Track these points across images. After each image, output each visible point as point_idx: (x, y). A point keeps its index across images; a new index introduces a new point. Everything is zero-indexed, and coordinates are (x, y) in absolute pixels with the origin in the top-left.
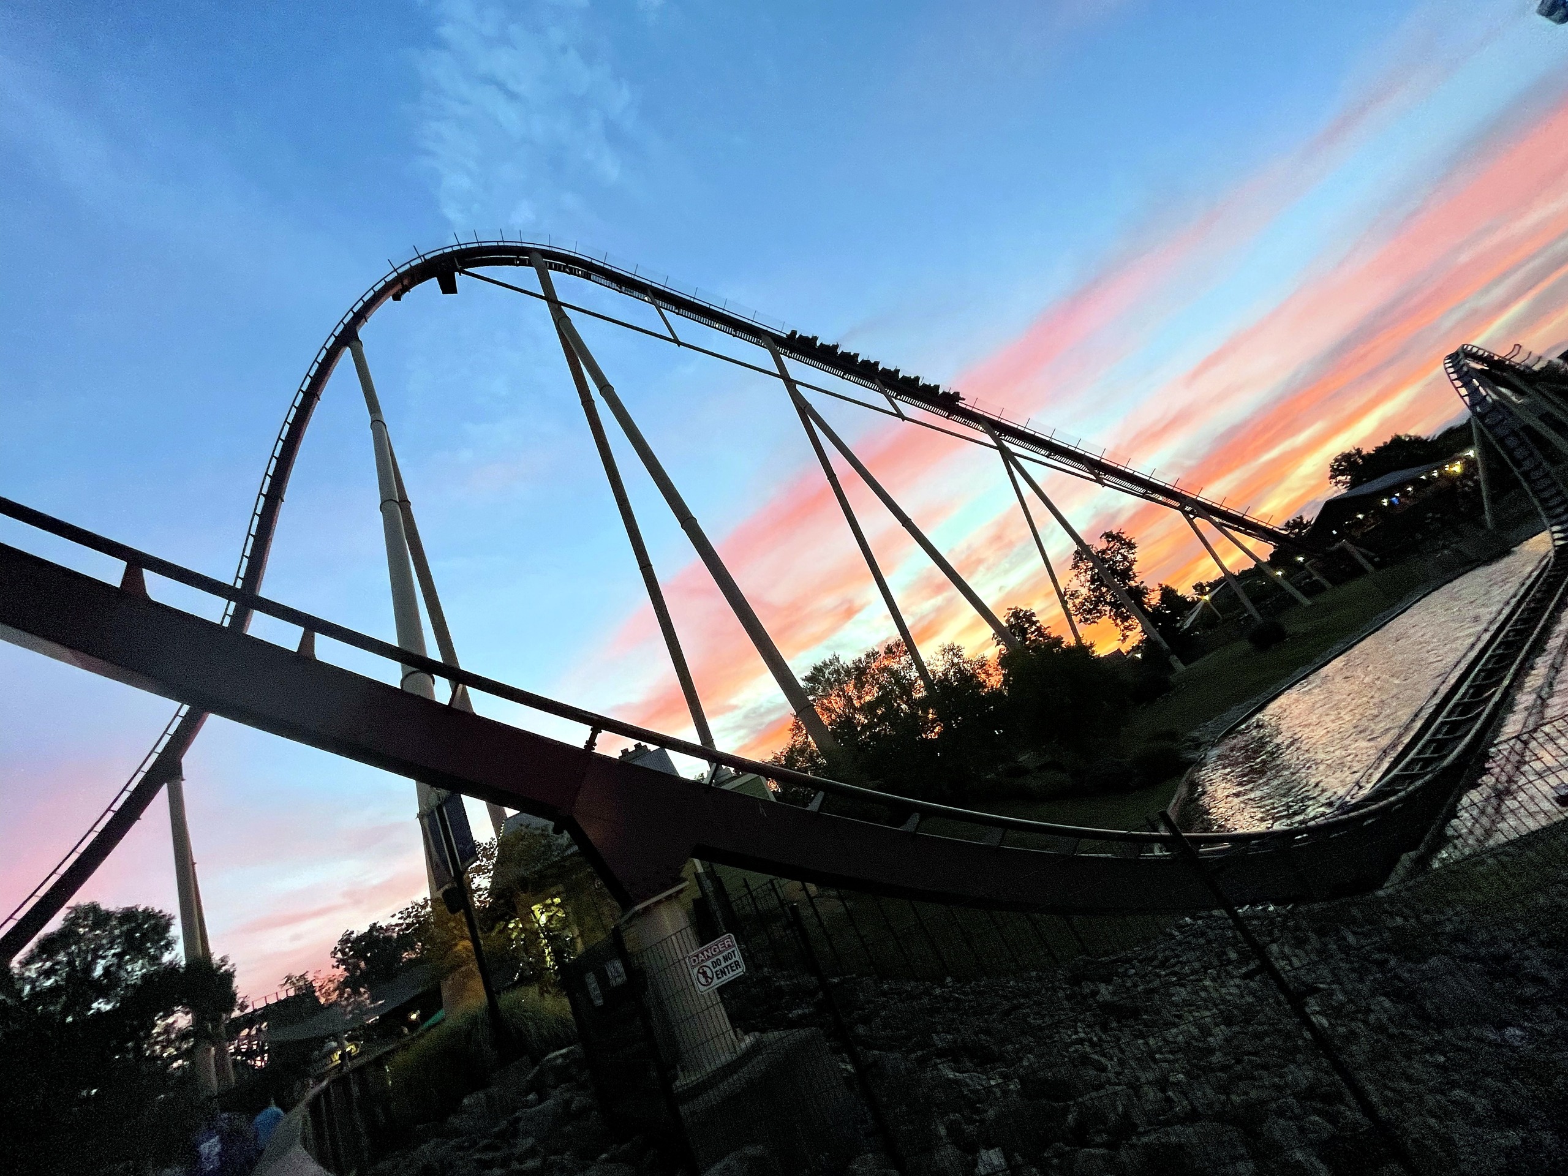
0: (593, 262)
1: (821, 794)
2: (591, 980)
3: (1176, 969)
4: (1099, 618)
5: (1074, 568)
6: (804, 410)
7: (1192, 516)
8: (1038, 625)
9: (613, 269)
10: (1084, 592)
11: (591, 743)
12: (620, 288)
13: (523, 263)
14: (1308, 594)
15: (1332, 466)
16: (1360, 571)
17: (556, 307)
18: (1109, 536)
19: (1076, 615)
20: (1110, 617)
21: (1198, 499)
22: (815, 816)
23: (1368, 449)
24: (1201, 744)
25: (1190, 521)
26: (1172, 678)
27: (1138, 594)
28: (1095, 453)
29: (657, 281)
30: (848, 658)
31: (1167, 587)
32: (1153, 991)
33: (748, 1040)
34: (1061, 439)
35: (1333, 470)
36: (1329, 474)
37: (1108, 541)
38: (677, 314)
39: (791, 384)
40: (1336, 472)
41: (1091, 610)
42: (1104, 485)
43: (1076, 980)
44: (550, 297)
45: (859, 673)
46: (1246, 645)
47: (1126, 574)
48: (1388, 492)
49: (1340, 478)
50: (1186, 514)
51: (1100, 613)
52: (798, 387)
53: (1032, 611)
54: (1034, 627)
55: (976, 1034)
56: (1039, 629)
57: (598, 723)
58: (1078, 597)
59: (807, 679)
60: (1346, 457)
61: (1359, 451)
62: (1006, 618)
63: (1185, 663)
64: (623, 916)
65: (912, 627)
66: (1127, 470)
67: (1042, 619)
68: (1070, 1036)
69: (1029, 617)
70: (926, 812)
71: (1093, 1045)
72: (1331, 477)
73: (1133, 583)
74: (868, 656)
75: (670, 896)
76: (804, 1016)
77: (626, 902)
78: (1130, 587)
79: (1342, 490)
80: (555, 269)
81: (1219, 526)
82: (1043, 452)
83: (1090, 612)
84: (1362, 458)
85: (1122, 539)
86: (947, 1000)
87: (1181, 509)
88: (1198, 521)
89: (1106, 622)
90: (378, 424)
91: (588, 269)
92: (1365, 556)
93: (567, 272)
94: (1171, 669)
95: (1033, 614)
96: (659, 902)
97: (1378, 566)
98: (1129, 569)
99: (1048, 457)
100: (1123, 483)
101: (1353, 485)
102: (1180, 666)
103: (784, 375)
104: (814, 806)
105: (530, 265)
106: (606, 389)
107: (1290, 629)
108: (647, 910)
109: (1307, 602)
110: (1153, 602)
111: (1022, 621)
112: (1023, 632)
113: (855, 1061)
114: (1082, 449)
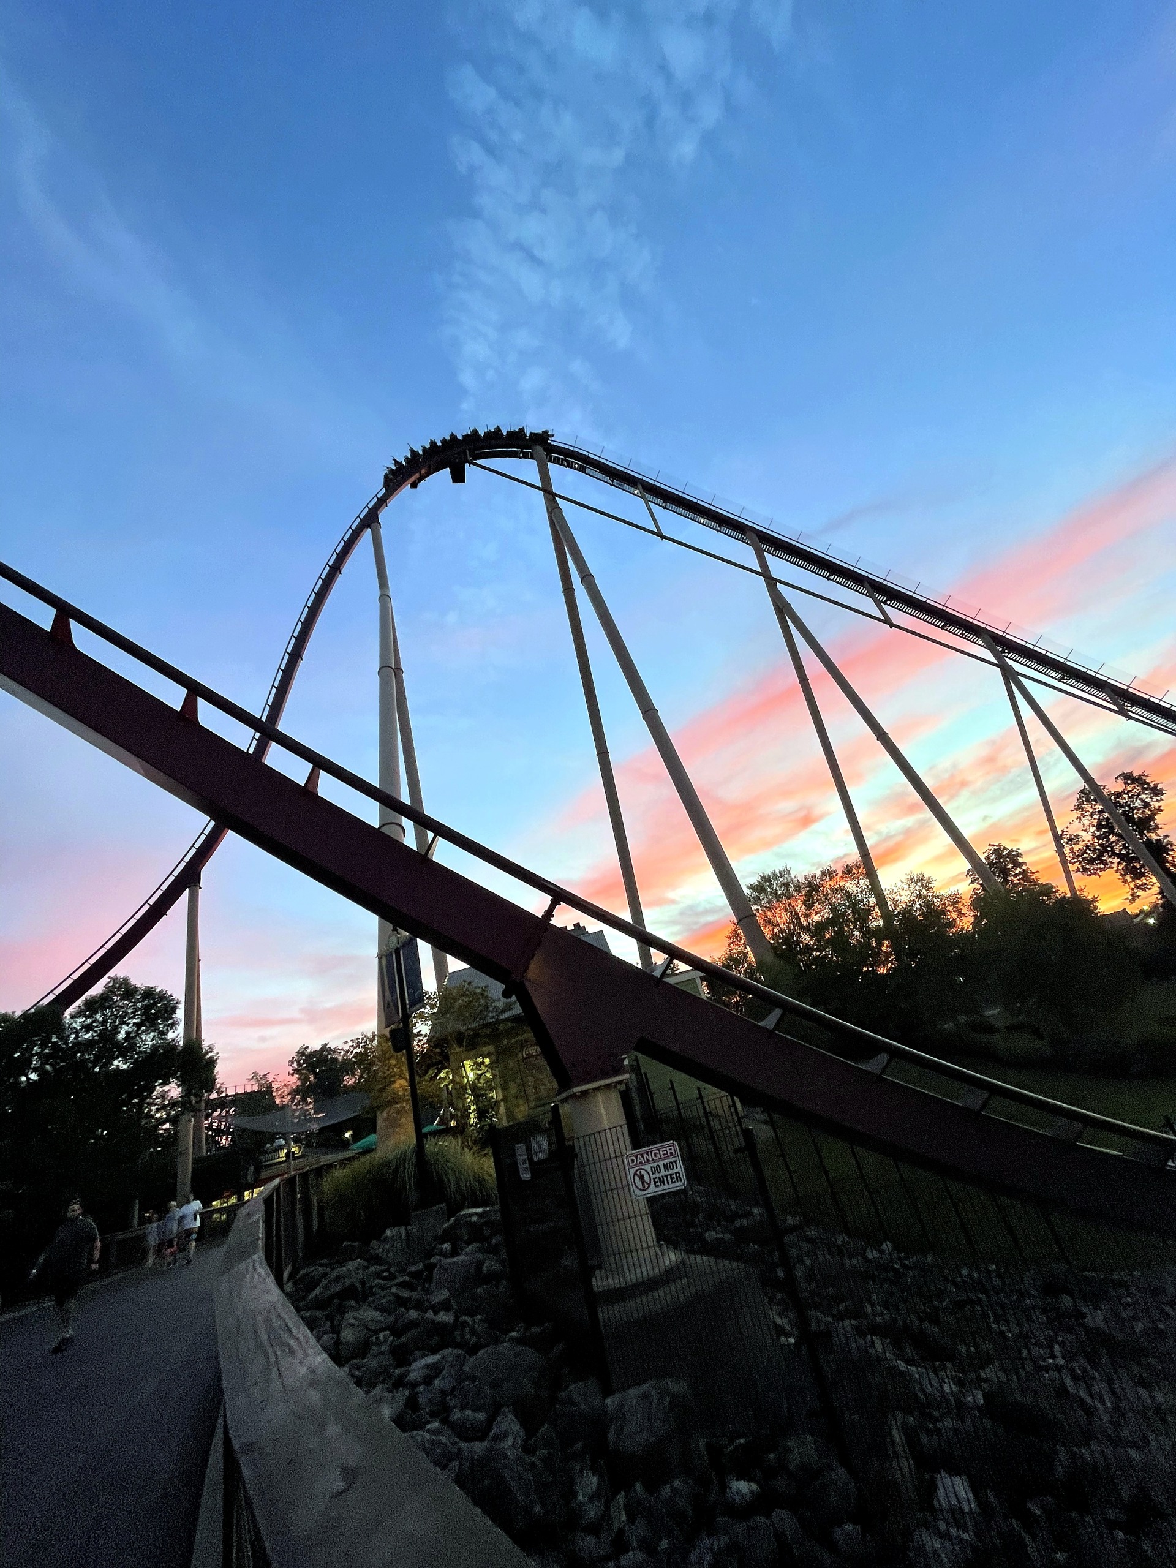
0: (589, 455)
1: (778, 1012)
2: (520, 1149)
4: (1102, 870)
5: (1077, 809)
6: (783, 609)
8: (1024, 867)
9: (607, 463)
10: (1087, 837)
11: (549, 913)
12: (612, 481)
13: (526, 456)
17: (551, 498)
18: (1127, 777)
19: (1073, 863)
20: (1117, 871)
22: (769, 1033)
27: (1159, 849)
28: (1123, 681)
29: (649, 475)
33: (672, 1257)
37: (1126, 784)
38: (664, 507)
39: (772, 583)
41: (1093, 860)
42: (1129, 718)
44: (546, 488)
45: (811, 890)
47: (1145, 824)
51: (1105, 864)
52: (779, 585)
53: (1019, 851)
54: (1018, 870)
56: (1024, 873)
57: (559, 896)
58: (1077, 843)
59: (752, 887)
62: (986, 854)
64: (560, 1093)
65: (875, 847)
67: (1029, 860)
69: (1014, 858)
70: (895, 1053)
73: (1153, 836)
74: (823, 873)
75: (608, 1086)
77: (564, 1081)
78: (1150, 840)
80: (554, 462)
82: (1054, 674)
83: (1091, 861)
85: (1145, 783)
89: (1111, 876)
90: (384, 598)
91: (584, 462)
93: (564, 465)
95: (1019, 855)
96: (598, 1089)
98: (1151, 818)
100: (1155, 717)
103: (765, 573)
104: (770, 1021)
105: (532, 458)
106: (587, 578)
108: (585, 1093)
111: (1005, 860)
112: (1005, 872)
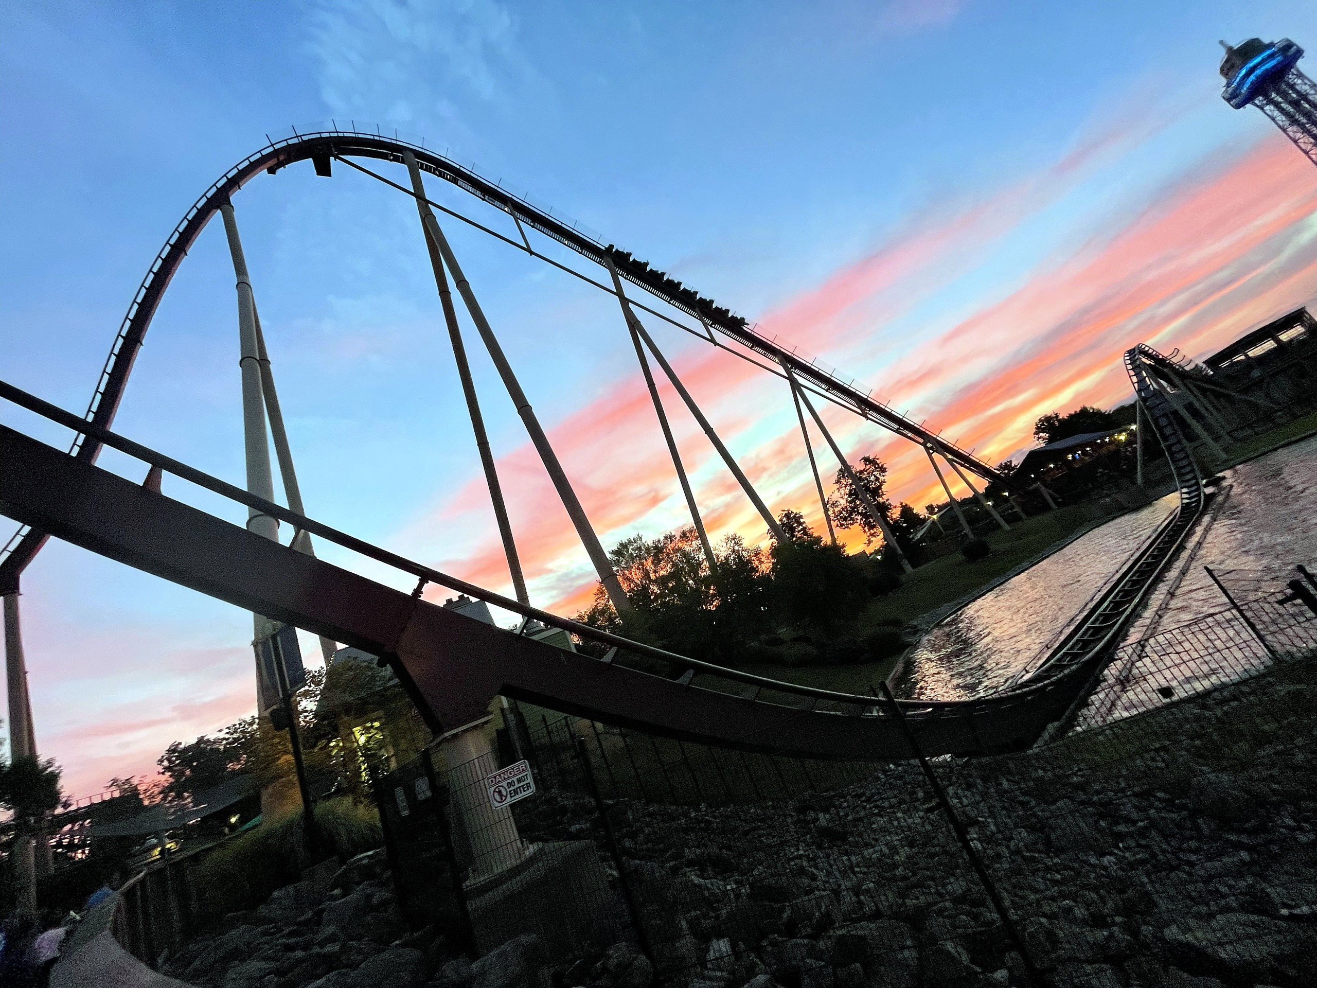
0: (461, 169)
1: (614, 649)
2: (399, 793)
3: (878, 803)
4: (852, 524)
5: (837, 483)
6: (634, 325)
7: (931, 451)
8: (804, 525)
9: (479, 178)
10: (843, 502)
11: (418, 591)
12: (484, 196)
13: (396, 159)
14: (1008, 522)
15: (1037, 425)
16: (1046, 508)
17: (424, 203)
18: (867, 460)
19: (834, 521)
20: (860, 525)
21: (938, 438)
22: (609, 666)
23: (1063, 415)
24: (918, 631)
25: (930, 455)
26: (903, 578)
27: (883, 509)
28: (863, 392)
29: (518, 195)
30: (649, 539)
31: (906, 505)
32: (860, 820)
33: (532, 849)
34: (838, 378)
35: (1038, 428)
36: (1034, 430)
37: (866, 465)
38: (533, 227)
39: (625, 302)
40: (1039, 430)
41: (846, 518)
42: (868, 418)
43: (803, 809)
44: (419, 194)
45: (658, 551)
46: (959, 557)
47: (876, 492)
48: (1072, 450)
49: (1041, 434)
50: (927, 449)
51: (853, 520)
52: (631, 305)
53: (801, 514)
54: (801, 527)
55: (720, 849)
56: (804, 529)
57: (426, 575)
58: (837, 506)
59: (614, 553)
60: (1048, 419)
61: (1057, 416)
62: (780, 517)
63: (913, 567)
64: (432, 741)
65: (705, 517)
66: (886, 409)
67: (808, 521)
68: (792, 853)
69: (798, 519)
70: (699, 669)
71: (809, 860)
72: (1036, 433)
73: (880, 500)
74: (666, 538)
75: (476, 727)
76: (581, 830)
77: (437, 728)
78: (878, 502)
79: (1041, 444)
80: (425, 170)
81: (949, 460)
82: (823, 387)
83: (845, 519)
84: (1059, 421)
85: (877, 463)
86: (700, 822)
87: (924, 445)
88: (935, 455)
89: (857, 528)
90: (243, 286)
91: (457, 175)
92: (1051, 496)
93: (436, 175)
94: (903, 570)
95: (801, 517)
96: (467, 730)
97: (1059, 505)
98: (880, 487)
99: (827, 391)
100: (882, 418)
101: (1050, 440)
102: (908, 568)
103: (619, 293)
104: (608, 658)
105: (403, 162)
106: (462, 284)
107: (992, 547)
108: (455, 736)
109: (1007, 527)
110: (894, 516)
111: (792, 521)
112: (792, 530)
113: (619, 867)
114: (856, 387)
